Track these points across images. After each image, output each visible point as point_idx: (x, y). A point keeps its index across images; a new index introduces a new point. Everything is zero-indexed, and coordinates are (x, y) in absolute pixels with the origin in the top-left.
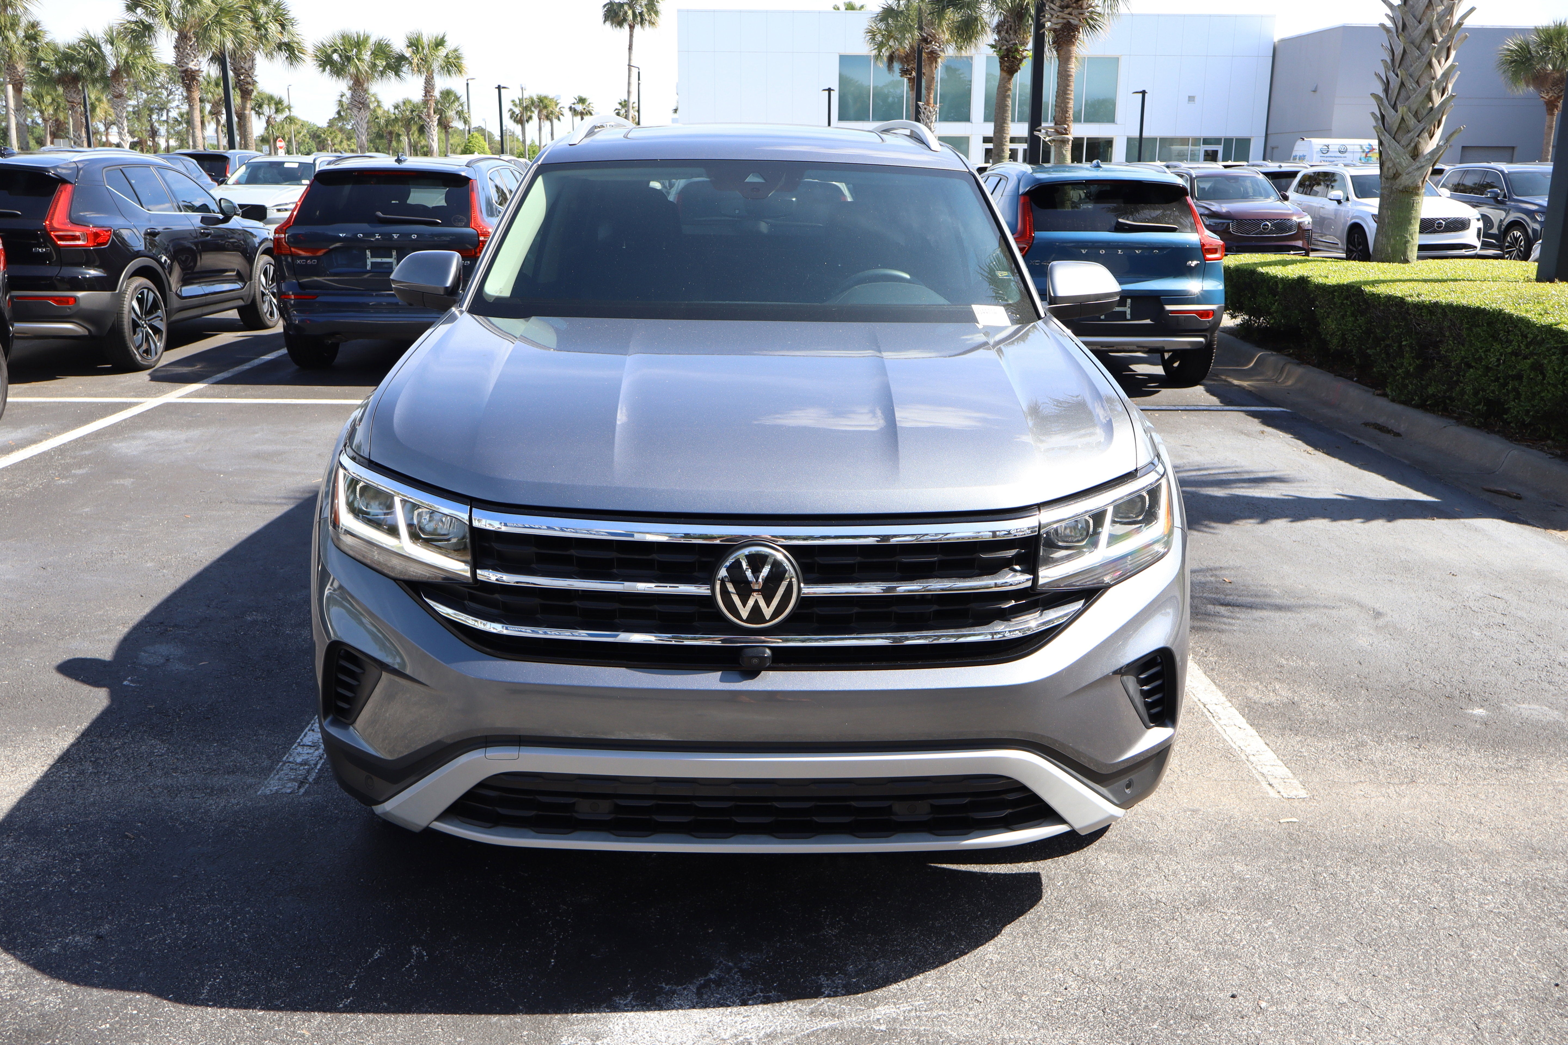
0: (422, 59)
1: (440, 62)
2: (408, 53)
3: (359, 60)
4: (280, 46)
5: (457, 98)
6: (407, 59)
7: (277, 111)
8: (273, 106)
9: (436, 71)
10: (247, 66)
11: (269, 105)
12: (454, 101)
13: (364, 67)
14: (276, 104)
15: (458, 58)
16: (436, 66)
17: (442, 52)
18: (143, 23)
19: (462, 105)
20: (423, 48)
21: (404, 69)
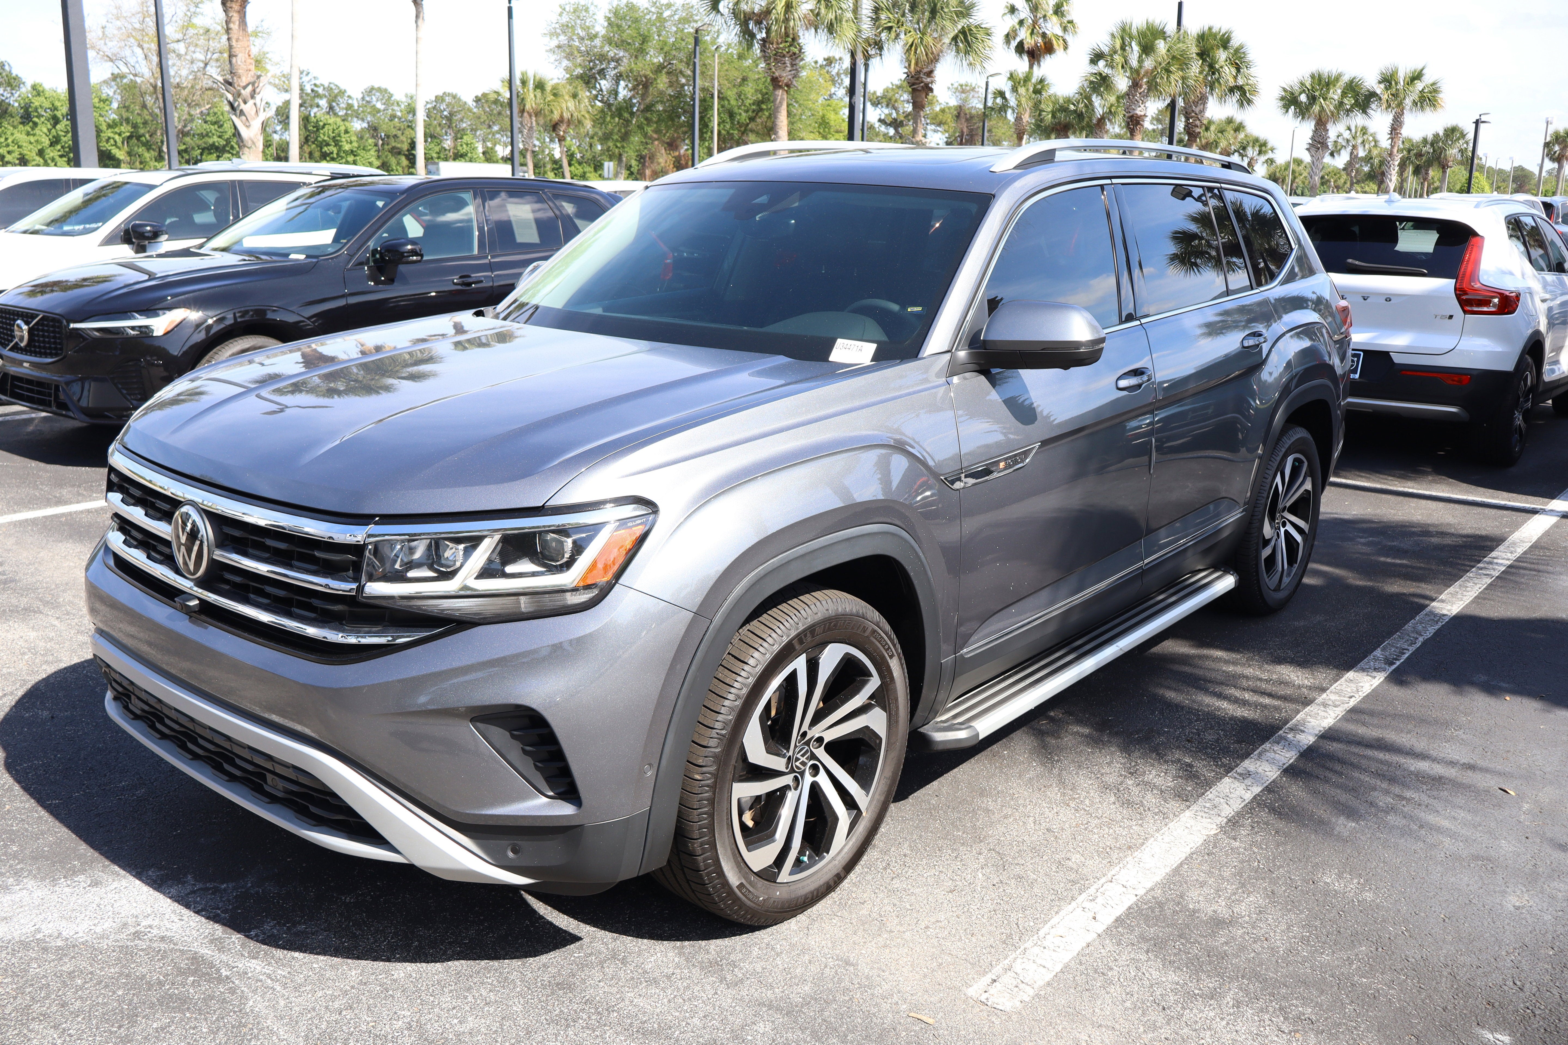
0: (1393, 95)
1: (1415, 96)
2: (1379, 89)
3: (1325, 99)
4: (1232, 90)
5: (1463, 135)
6: (1377, 95)
7: (1260, 153)
8: (1257, 149)
9: (1408, 108)
10: (1197, 110)
11: (1253, 147)
12: (1459, 139)
13: (1329, 107)
14: (1261, 146)
15: (1436, 91)
16: (1408, 102)
17: (1419, 86)
18: (1101, 74)
19: (1467, 143)
20: (1396, 84)
21: (1373, 106)
